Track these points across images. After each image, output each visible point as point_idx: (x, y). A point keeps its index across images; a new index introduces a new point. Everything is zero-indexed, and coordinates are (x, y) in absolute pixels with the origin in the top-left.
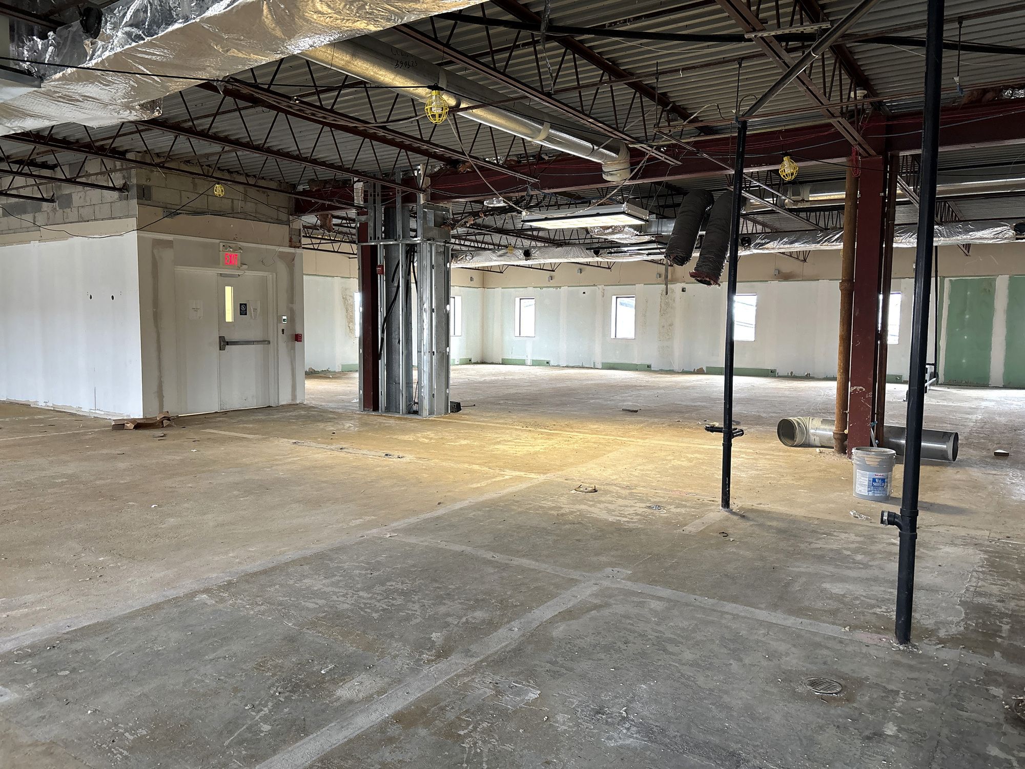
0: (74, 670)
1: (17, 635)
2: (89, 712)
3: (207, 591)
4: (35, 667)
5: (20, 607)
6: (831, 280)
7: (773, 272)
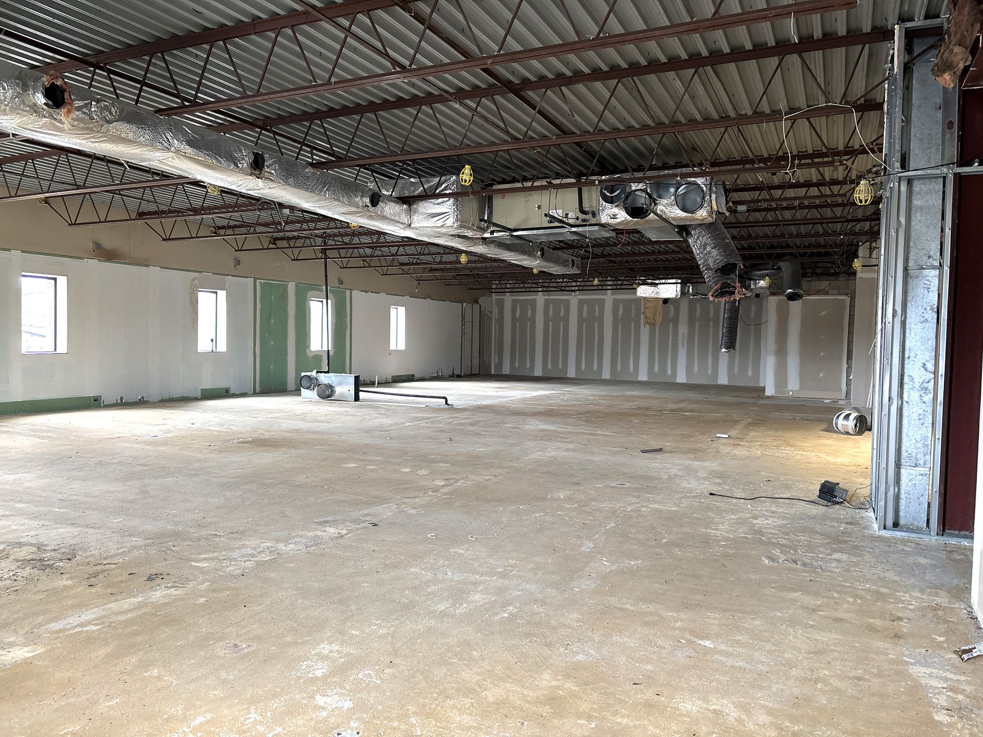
6: (162, 268)
7: (91, 245)
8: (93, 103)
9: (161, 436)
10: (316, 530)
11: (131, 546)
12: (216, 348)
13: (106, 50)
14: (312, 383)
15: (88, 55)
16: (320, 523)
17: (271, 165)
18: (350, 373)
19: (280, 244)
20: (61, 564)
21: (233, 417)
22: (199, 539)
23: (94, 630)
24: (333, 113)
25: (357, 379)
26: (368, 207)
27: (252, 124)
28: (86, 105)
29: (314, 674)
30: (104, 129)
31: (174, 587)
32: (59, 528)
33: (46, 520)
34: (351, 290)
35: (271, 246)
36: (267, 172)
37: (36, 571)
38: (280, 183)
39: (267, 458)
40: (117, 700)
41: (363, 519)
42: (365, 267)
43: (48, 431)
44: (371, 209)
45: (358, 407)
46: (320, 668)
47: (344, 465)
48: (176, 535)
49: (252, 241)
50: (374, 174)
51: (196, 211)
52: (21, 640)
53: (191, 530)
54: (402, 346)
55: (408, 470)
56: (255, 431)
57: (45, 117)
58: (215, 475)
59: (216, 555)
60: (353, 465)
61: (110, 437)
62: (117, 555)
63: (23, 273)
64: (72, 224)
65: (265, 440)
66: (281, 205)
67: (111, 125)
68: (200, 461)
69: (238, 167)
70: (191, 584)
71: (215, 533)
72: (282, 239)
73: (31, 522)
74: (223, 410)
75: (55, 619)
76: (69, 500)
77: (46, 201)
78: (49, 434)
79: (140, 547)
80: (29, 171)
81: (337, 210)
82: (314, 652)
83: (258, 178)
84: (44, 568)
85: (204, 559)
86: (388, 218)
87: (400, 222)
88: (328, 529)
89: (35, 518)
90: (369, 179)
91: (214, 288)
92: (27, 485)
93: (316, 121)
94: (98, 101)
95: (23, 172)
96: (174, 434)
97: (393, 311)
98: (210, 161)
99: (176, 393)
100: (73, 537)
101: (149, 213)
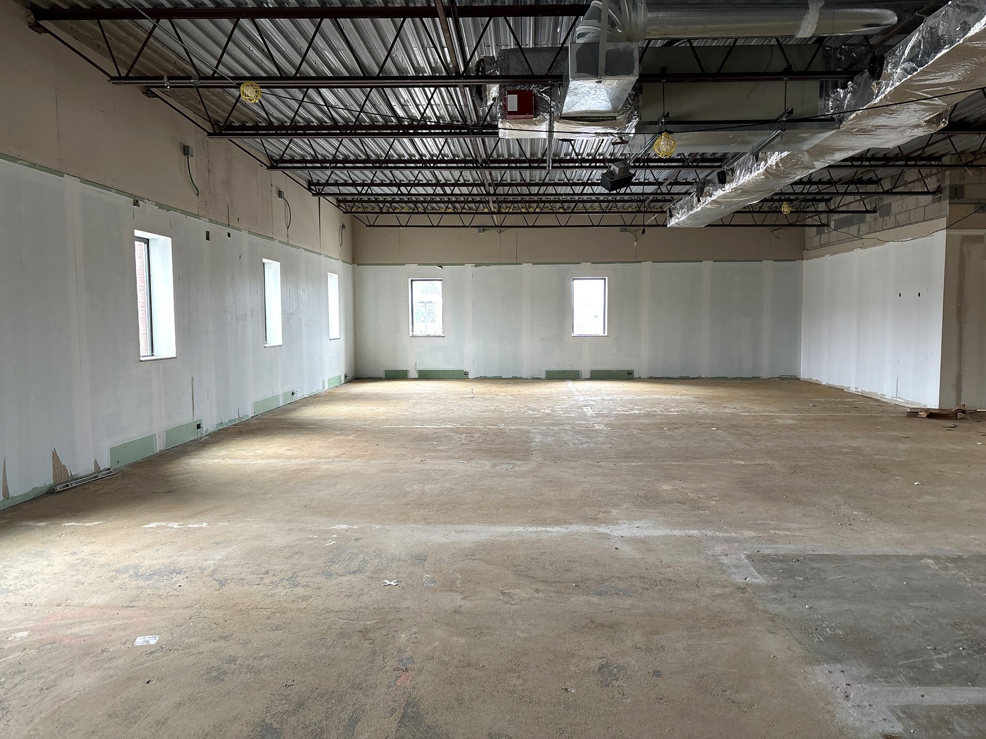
0: (806, 579)
1: (777, 546)
2: (807, 607)
3: (935, 558)
4: (781, 568)
5: (785, 529)
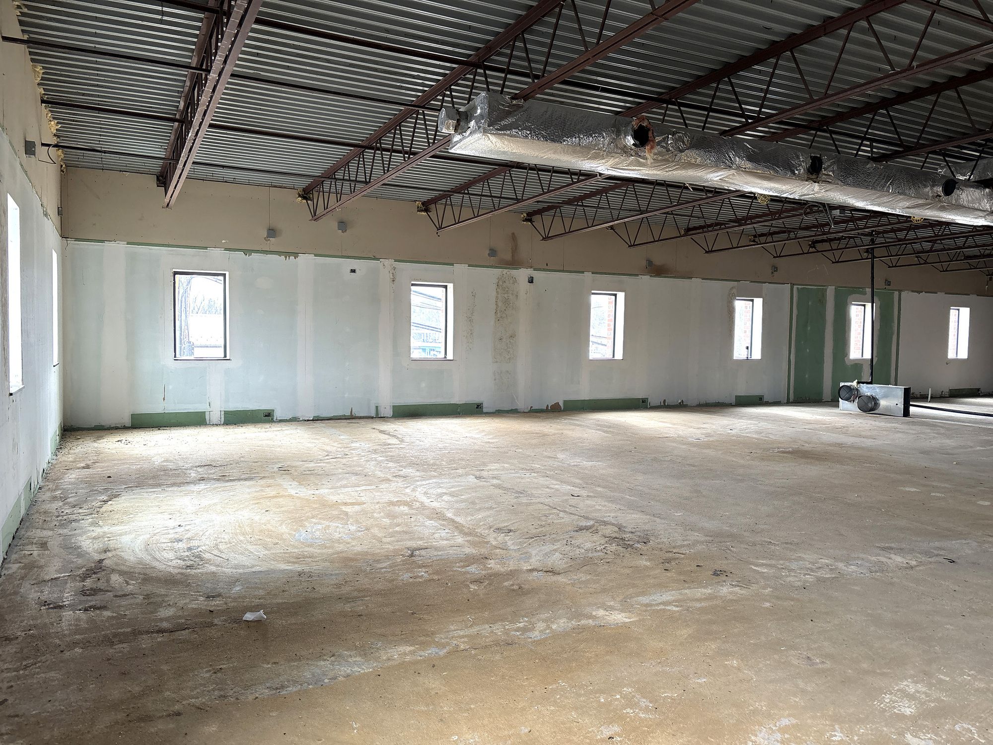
6: (703, 279)
7: (644, 263)
8: (670, 136)
9: (704, 439)
10: (879, 555)
11: (694, 540)
12: (751, 355)
13: (678, 86)
14: (852, 395)
15: (661, 94)
16: (884, 549)
17: (829, 166)
18: (896, 385)
19: (819, 246)
20: (639, 546)
21: (770, 426)
22: (754, 544)
23: (675, 611)
24: (901, 98)
25: (907, 392)
26: (940, 196)
27: (806, 128)
28: (664, 139)
29: (900, 710)
30: (677, 158)
31: (738, 586)
32: (632, 514)
33: (621, 504)
34: (900, 291)
35: (812, 250)
36: (825, 174)
37: (620, 548)
38: (838, 184)
39: (813, 471)
40: (704, 680)
41: (936, 552)
42: (920, 264)
43: (610, 427)
44: (944, 198)
45: (908, 423)
46: (906, 706)
47: (902, 488)
48: (732, 536)
49: (792, 246)
50: (947, 159)
51: (739, 221)
52: (618, 606)
53: (746, 534)
54: (963, 354)
55: (987, 503)
56: (794, 442)
57: (632, 156)
58: (760, 482)
59: (774, 562)
60: (913, 490)
61: (659, 436)
62: (683, 546)
63: (593, 292)
64: (631, 246)
65: (806, 451)
66: (832, 207)
67: (683, 154)
68: (743, 466)
69: (794, 174)
70: (754, 587)
71: (769, 540)
72: (823, 241)
73: (610, 505)
74: (758, 417)
75: (643, 594)
76: (636, 490)
77: (612, 227)
78: (611, 430)
79: (702, 543)
80: (603, 203)
81: (900, 204)
82: (897, 688)
83: (815, 182)
84: (627, 547)
85: (762, 565)
86: (965, 207)
87: (981, 210)
88: (893, 556)
89: (612, 502)
90: (939, 165)
91: (749, 295)
92: (601, 472)
93: (881, 111)
94: (673, 134)
95: (599, 204)
96: (715, 438)
97: (953, 313)
98: (767, 172)
99: (714, 397)
100: (645, 524)
101: (695, 228)
